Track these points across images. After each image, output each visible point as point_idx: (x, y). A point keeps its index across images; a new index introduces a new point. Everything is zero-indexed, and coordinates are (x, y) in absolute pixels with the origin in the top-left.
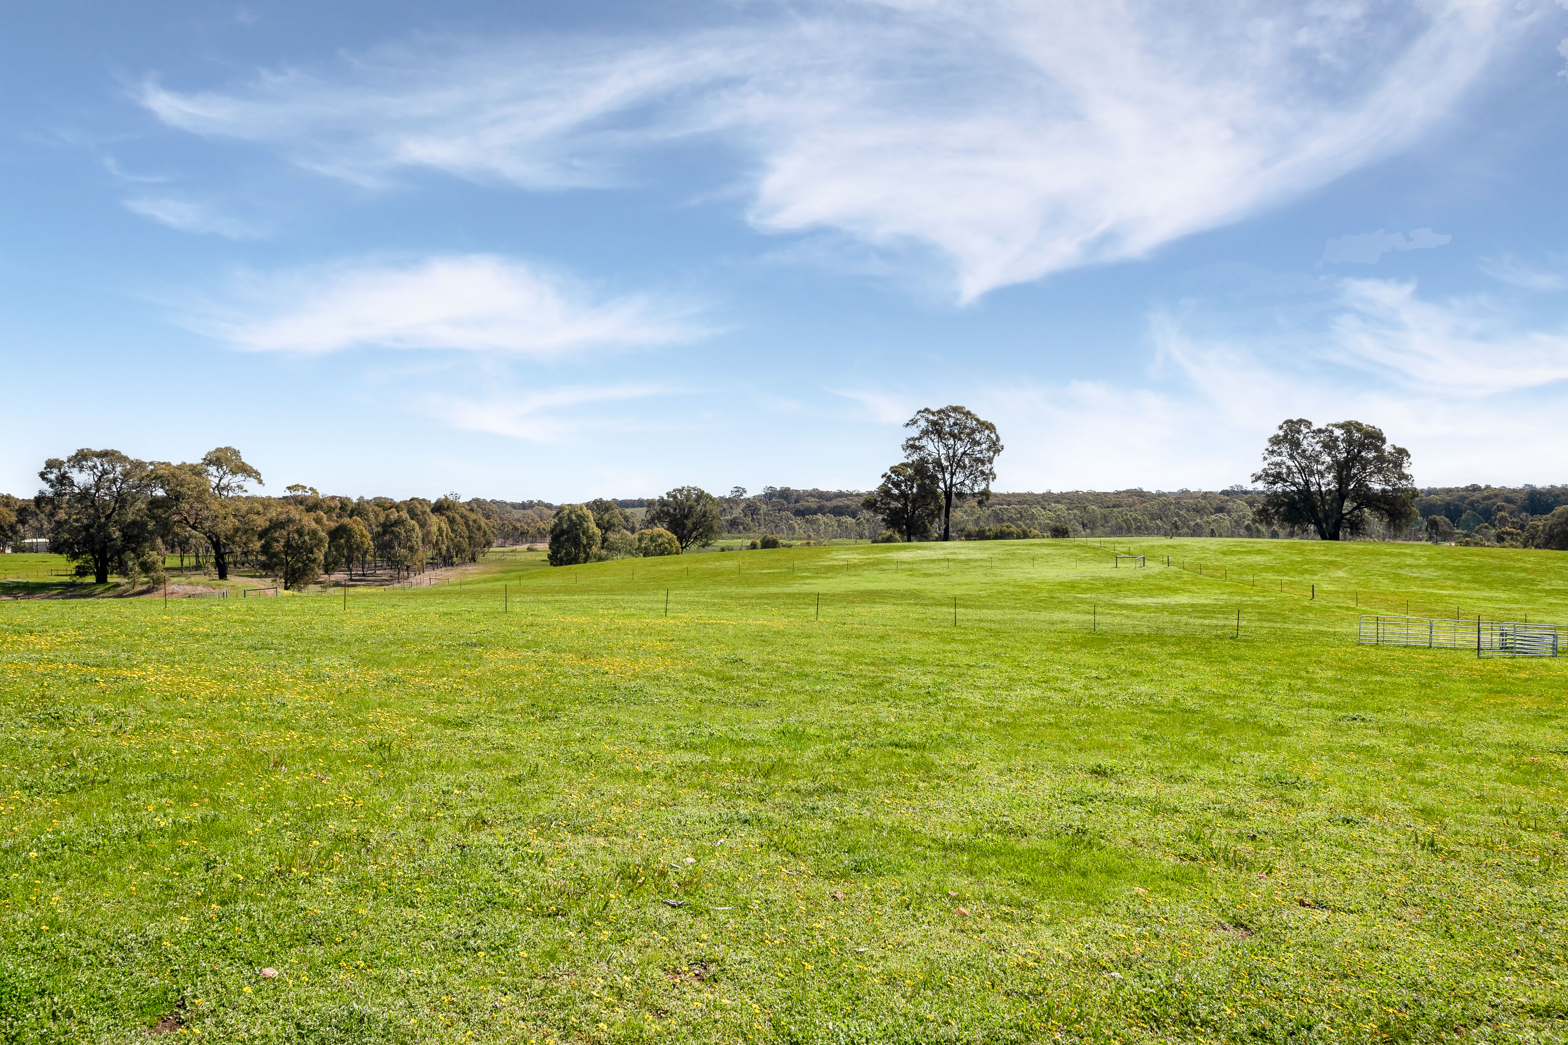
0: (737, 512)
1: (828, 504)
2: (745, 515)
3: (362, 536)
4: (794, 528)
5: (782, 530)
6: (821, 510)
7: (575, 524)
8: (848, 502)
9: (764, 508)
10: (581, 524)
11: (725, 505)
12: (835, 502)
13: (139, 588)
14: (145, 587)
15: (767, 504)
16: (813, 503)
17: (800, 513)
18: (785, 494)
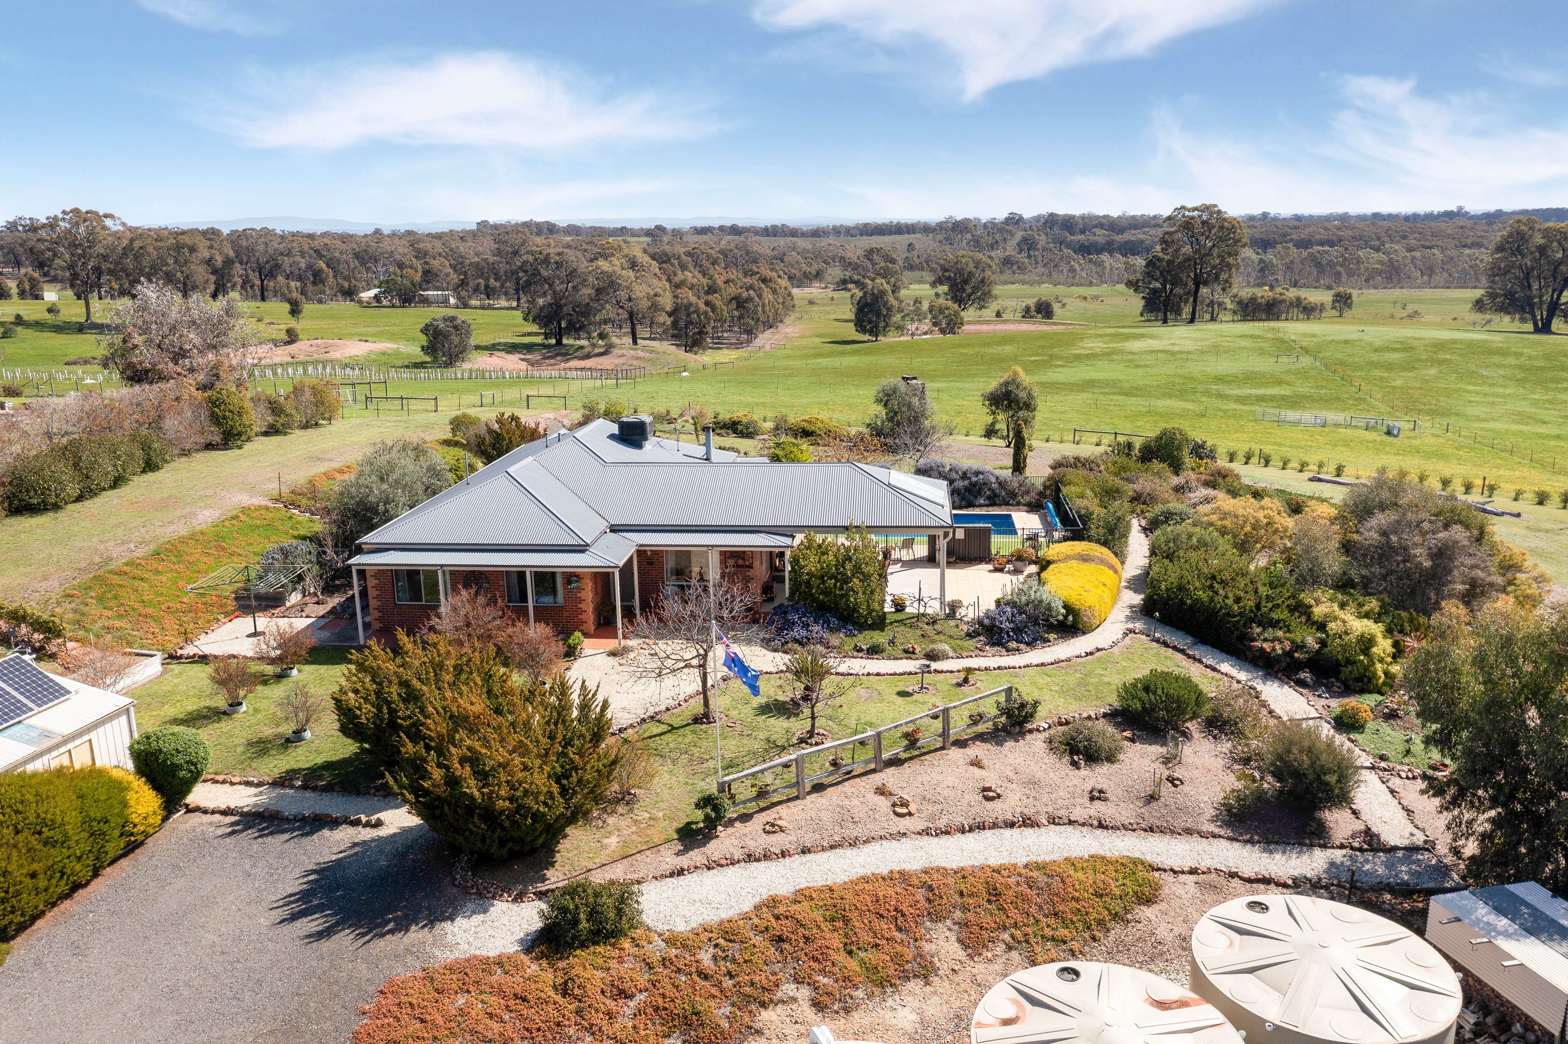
0: (1010, 249)
1: (1119, 238)
2: (1021, 251)
3: (722, 310)
4: (1075, 271)
5: (1062, 272)
6: (1109, 248)
7: (877, 298)
8: (1142, 237)
9: (1042, 240)
10: (882, 297)
11: (998, 237)
12: (1127, 236)
13: (597, 351)
14: (602, 350)
15: (1047, 235)
16: (1100, 236)
17: (1085, 250)
18: (1068, 224)
